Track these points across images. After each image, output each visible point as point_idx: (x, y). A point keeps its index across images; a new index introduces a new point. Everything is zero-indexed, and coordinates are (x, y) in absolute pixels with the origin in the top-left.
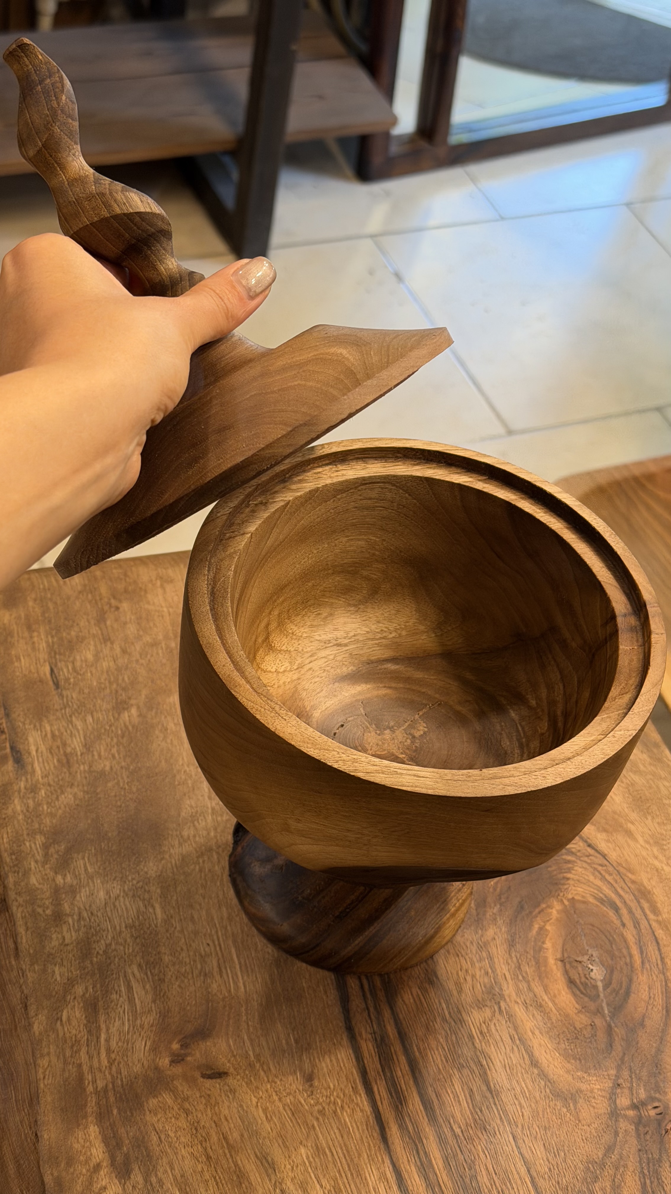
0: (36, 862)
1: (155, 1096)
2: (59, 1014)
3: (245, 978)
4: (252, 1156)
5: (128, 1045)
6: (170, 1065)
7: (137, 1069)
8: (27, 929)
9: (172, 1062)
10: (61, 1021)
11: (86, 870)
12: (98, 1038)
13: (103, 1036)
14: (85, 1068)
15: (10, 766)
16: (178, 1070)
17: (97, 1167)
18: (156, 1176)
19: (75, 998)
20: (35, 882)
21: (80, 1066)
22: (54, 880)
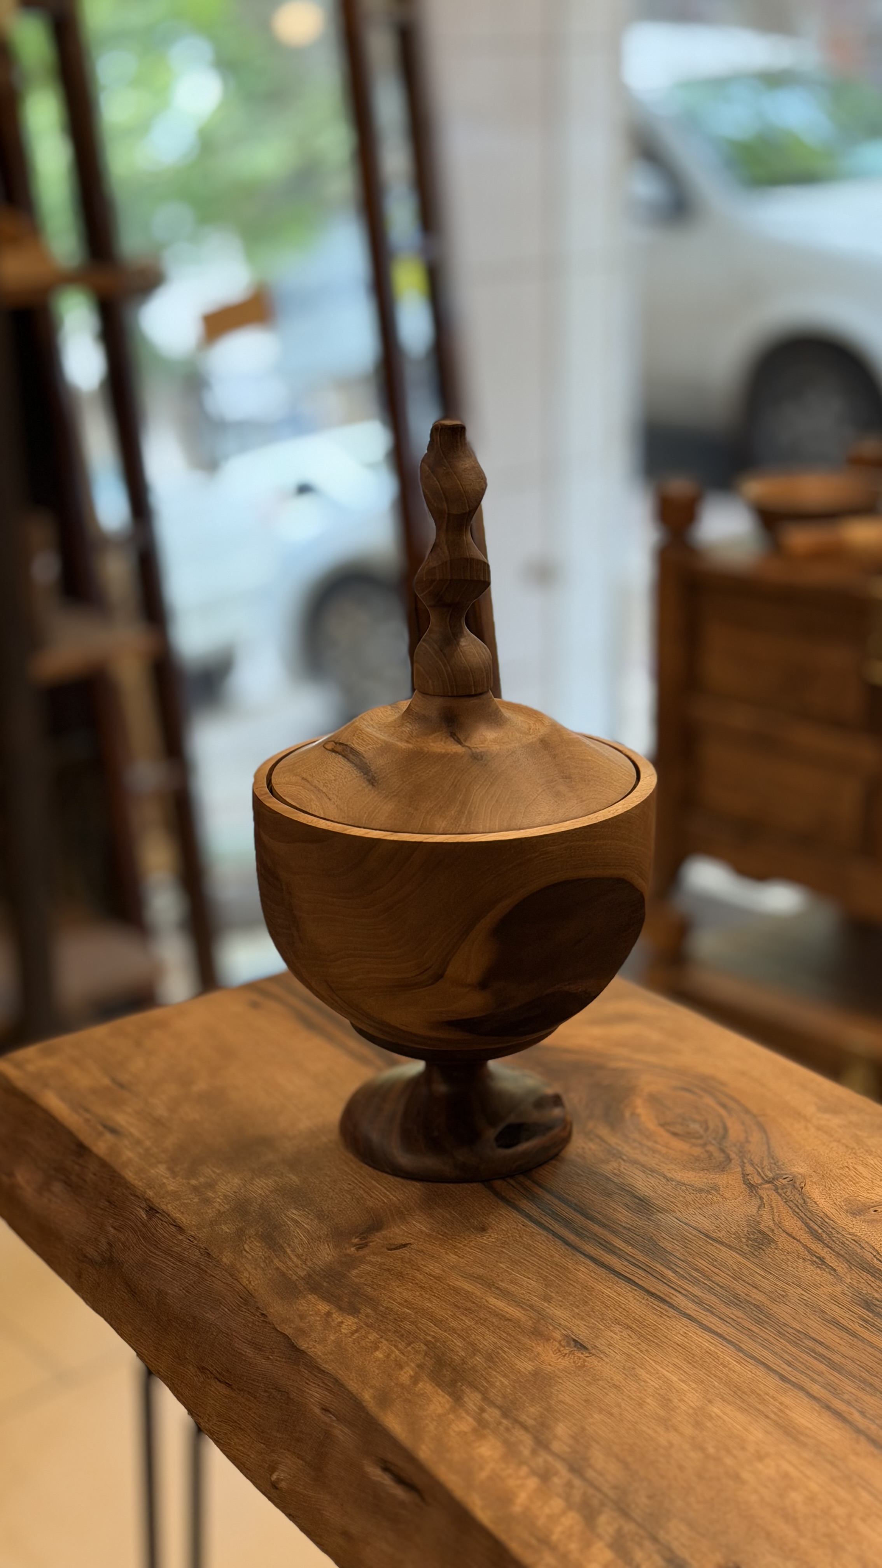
0: (167, 1178)
1: (355, 1268)
2: (242, 1248)
3: (394, 1193)
4: (460, 1278)
5: (312, 1249)
6: (357, 1251)
7: (329, 1259)
8: (182, 1213)
9: (358, 1249)
10: (246, 1251)
11: (214, 1172)
12: (285, 1252)
13: (288, 1251)
14: (284, 1269)
15: (108, 1136)
16: (366, 1251)
17: (329, 1314)
18: (383, 1307)
19: (250, 1237)
20: (172, 1188)
21: (278, 1268)
22: (188, 1183)
